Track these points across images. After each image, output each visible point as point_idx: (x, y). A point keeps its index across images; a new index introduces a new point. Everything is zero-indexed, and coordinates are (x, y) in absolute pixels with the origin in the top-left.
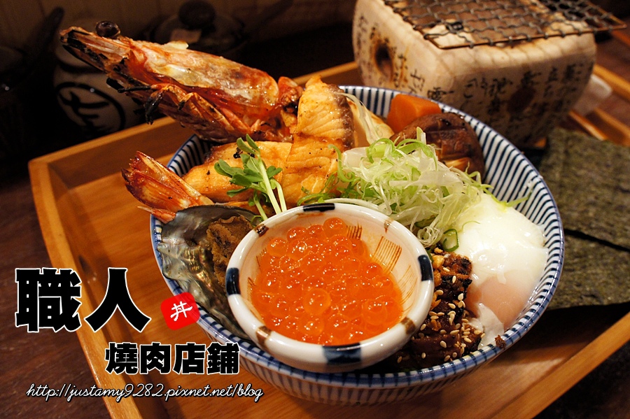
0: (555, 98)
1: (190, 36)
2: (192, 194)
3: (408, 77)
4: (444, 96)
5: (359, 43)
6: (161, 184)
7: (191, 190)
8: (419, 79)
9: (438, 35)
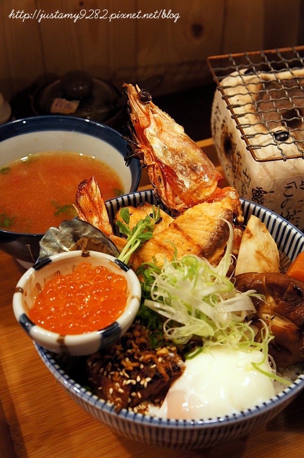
1: (68, 107)
2: (103, 218)
3: (242, 173)
4: (265, 195)
5: (215, 128)
6: (92, 201)
7: (105, 215)
8: (248, 177)
9: (260, 146)
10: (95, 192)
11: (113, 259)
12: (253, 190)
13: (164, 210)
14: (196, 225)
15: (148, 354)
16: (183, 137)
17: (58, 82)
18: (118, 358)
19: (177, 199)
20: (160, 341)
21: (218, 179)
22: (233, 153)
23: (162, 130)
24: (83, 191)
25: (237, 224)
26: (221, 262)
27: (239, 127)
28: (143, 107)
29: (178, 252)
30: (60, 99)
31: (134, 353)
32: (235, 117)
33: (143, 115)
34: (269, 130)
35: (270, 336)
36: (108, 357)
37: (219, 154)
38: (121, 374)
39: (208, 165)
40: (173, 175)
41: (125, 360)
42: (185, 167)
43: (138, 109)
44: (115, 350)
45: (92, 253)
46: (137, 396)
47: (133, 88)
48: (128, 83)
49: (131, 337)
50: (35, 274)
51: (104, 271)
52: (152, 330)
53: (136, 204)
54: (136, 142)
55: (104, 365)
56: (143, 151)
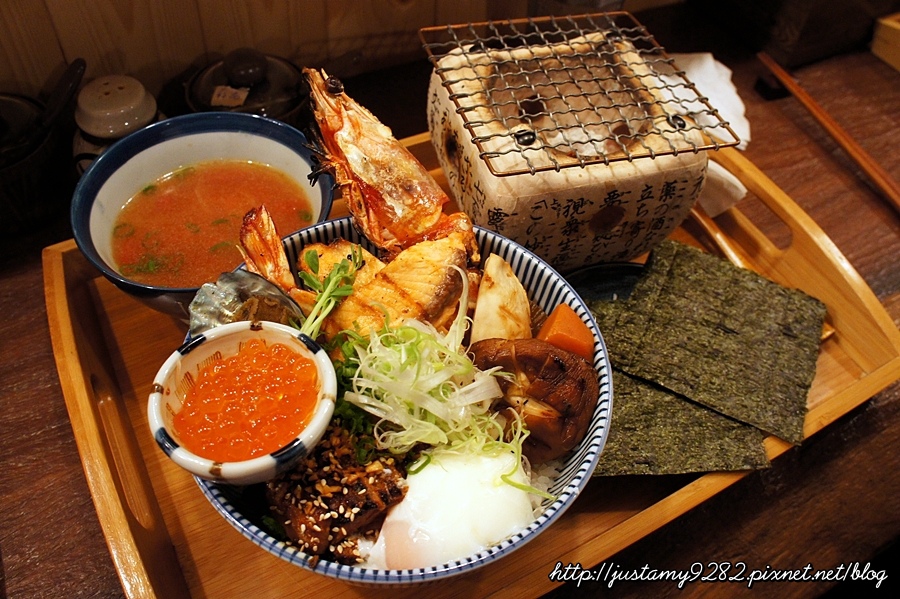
0: (651, 216)
1: (235, 96)
2: (281, 264)
3: (472, 186)
4: (506, 218)
5: (432, 121)
6: (263, 240)
7: (283, 260)
8: (481, 193)
9: (498, 154)
10: (266, 227)
11: (295, 333)
12: (489, 211)
13: (368, 250)
14: (413, 275)
15: (353, 473)
16: (390, 143)
17: (221, 64)
18: (310, 479)
19: (386, 232)
20: (371, 451)
21: (443, 202)
22: (460, 158)
23: (360, 133)
24: (250, 227)
25: (469, 265)
26: (452, 328)
27: (468, 126)
28: (332, 101)
29: (390, 314)
30: (223, 87)
31: (333, 472)
32: (461, 111)
33: (333, 113)
34: (508, 129)
35: (524, 431)
36: (295, 477)
37: (439, 157)
38: (316, 503)
39: (427, 182)
40: (377, 197)
41: (320, 483)
42: (395, 186)
43: (325, 104)
44: (306, 467)
45: (265, 324)
46: (341, 531)
47: (317, 74)
48: (310, 68)
49: (328, 446)
50: (182, 361)
51: (283, 351)
52: (358, 434)
53: (327, 239)
54: (323, 151)
55: (291, 489)
56: (334, 164)
